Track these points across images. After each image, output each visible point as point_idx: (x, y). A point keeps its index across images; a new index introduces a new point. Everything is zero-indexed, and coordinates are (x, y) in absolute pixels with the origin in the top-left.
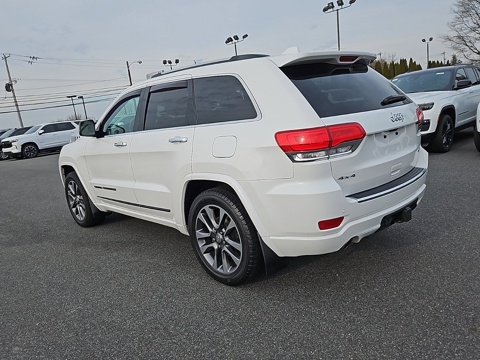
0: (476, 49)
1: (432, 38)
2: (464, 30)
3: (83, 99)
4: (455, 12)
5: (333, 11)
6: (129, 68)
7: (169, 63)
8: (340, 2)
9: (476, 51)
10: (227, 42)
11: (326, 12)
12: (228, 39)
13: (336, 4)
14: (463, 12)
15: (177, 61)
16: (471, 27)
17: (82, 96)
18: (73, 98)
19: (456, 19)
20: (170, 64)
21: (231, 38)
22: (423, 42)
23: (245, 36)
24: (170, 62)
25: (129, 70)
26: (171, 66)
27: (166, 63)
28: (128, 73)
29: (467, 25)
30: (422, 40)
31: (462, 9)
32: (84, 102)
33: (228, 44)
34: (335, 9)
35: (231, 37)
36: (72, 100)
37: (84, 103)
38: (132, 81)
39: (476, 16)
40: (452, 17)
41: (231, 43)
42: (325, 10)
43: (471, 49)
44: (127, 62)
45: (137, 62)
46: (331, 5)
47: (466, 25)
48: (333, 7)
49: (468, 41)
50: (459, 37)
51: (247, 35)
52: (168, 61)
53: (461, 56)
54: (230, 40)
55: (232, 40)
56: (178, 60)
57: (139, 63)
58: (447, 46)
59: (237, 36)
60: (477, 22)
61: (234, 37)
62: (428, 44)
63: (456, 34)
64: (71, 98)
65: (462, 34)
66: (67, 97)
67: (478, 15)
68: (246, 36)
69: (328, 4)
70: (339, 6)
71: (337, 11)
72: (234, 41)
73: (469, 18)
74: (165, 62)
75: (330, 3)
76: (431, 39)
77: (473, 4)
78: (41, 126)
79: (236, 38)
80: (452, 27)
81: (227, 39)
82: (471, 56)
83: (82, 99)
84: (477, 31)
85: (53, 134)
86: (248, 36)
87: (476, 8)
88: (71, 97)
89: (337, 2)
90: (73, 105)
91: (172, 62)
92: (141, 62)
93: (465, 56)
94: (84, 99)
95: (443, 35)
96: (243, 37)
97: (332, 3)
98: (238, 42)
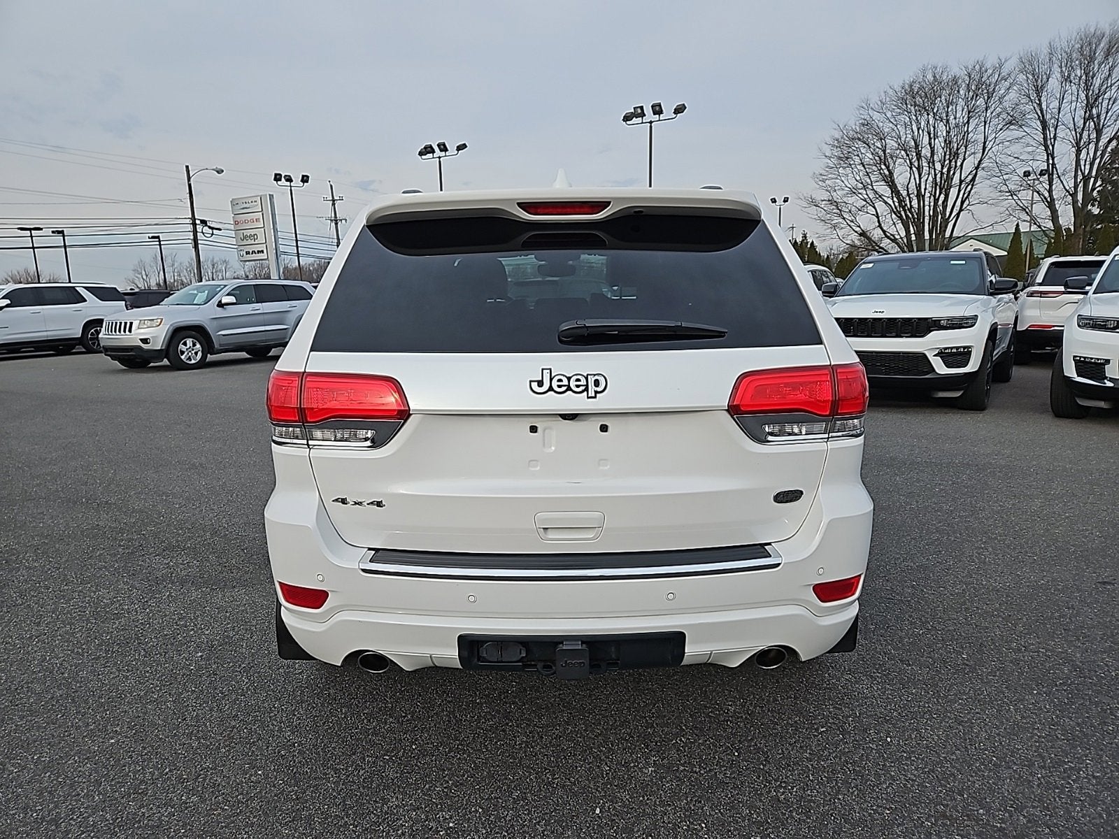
0: (859, 227)
1: (788, 198)
2: (839, 190)
3: (64, 236)
4: (826, 156)
5: (642, 123)
6: (192, 179)
7: (287, 180)
8: (657, 108)
9: (858, 229)
10: (421, 154)
11: (628, 122)
12: (425, 148)
13: (648, 111)
14: (840, 158)
15: (305, 178)
16: (850, 186)
17: (63, 231)
18: (33, 232)
19: (827, 169)
20: (288, 183)
21: (431, 147)
22: (773, 202)
23: (461, 147)
24: (289, 179)
25: (190, 186)
26: (291, 186)
27: (280, 180)
28: (188, 191)
29: (846, 182)
30: (771, 200)
31: (837, 152)
32: (67, 244)
33: (423, 157)
34: (646, 119)
35: (431, 145)
36: (32, 237)
37: (65, 247)
38: (195, 210)
39: (860, 167)
40: (820, 165)
41: (430, 155)
42: (627, 118)
43: (849, 225)
44: (187, 167)
45: (213, 170)
46: (639, 111)
47: (843, 182)
48: (643, 115)
49: (847, 210)
50: (831, 202)
51: (465, 144)
52: (286, 176)
53: (832, 236)
54: (428, 150)
55: (433, 152)
56: (308, 177)
57: (218, 172)
58: (810, 216)
59: (444, 145)
60: (861, 179)
61: (438, 145)
62: (780, 209)
63: (826, 196)
64: (29, 232)
65: (837, 196)
66: (19, 229)
67: (864, 166)
68: (464, 146)
69: (634, 108)
70: (654, 114)
71: (649, 125)
72: (438, 153)
73: (848, 170)
74: (278, 178)
75: (638, 107)
76: (786, 200)
77: (857, 146)
78: (3, 289)
79: (443, 148)
80: (820, 183)
81: (423, 147)
82: (850, 238)
83: (62, 238)
84: (860, 195)
85: (31, 310)
86: (466, 147)
87: (862, 153)
88: (30, 230)
89: (652, 106)
90: (33, 248)
91: (293, 179)
92: (223, 171)
93: (838, 235)
94: (66, 237)
95: (805, 195)
96: (458, 147)
97: (642, 108)
98: (446, 156)
